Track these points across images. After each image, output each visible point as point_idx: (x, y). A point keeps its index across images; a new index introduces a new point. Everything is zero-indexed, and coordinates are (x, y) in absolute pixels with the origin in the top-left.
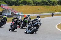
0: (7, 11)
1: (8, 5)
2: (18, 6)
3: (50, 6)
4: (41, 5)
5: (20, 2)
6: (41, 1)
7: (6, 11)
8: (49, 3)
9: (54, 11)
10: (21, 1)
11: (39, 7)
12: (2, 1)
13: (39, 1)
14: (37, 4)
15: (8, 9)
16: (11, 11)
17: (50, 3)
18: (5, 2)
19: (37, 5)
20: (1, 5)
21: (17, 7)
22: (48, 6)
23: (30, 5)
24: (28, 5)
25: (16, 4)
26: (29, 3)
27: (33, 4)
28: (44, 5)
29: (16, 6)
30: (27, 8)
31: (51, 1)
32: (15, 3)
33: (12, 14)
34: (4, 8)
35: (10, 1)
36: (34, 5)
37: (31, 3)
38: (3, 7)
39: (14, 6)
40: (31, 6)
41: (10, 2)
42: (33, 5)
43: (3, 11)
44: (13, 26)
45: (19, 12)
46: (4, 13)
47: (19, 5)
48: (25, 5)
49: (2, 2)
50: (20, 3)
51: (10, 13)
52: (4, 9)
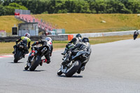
0: (30, 26)
1: (31, 12)
2: (54, 14)
3: (128, 15)
4: (107, 13)
5: (59, 4)
6: (108, 3)
7: (26, 26)
8: (125, 9)
9: (137, 26)
10: (61, 2)
11: (102, 17)
12: (18, 2)
13: (102, 4)
14: (99, 9)
15: (32, 22)
16: (38, 26)
17: (127, 7)
18: (24, 4)
19: (97, 13)
20: (16, 12)
21: (52, 17)
22: (124, 15)
23: (83, 12)
24: (78, 12)
25: (50, 9)
26: (80, 8)
27: (88, 10)
28: (114, 12)
29: (51, 15)
30: (76, 19)
31: (130, 4)
32: (48, 8)
33: (41, 33)
34: (22, 20)
35: (35, 3)
36: (92, 13)
37: (85, 8)
38: (21, 16)
39: (45, 15)
40: (85, 14)
41: (37, 5)
42: (88, 13)
43: (20, 25)
44: (32, 60)
45: (57, 27)
46: (23, 31)
47: (56, 13)
48: (71, 12)
49: (17, 5)
50: (58, 7)
51: (37, 30)
52: (22, 22)
